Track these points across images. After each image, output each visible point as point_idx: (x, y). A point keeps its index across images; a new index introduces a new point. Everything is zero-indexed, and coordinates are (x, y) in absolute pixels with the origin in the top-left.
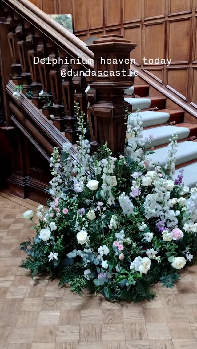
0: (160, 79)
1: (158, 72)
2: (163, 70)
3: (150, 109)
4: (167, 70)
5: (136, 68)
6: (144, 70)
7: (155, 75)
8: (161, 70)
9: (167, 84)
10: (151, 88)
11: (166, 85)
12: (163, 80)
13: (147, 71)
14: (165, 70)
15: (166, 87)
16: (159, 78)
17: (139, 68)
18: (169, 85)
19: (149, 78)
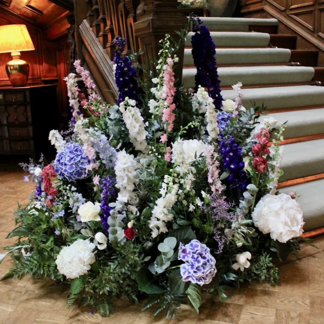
0: (311, 25)
1: (307, 16)
2: (313, 12)
3: (290, 64)
4: (319, 12)
5: (280, 13)
6: (290, 15)
7: (304, 21)
8: (311, 12)
9: (320, 32)
10: (299, 38)
11: (318, 33)
12: (314, 26)
13: (295, 16)
14: (317, 12)
15: (319, 36)
16: (309, 24)
17: (284, 13)
18: (322, 32)
19: (297, 25)
